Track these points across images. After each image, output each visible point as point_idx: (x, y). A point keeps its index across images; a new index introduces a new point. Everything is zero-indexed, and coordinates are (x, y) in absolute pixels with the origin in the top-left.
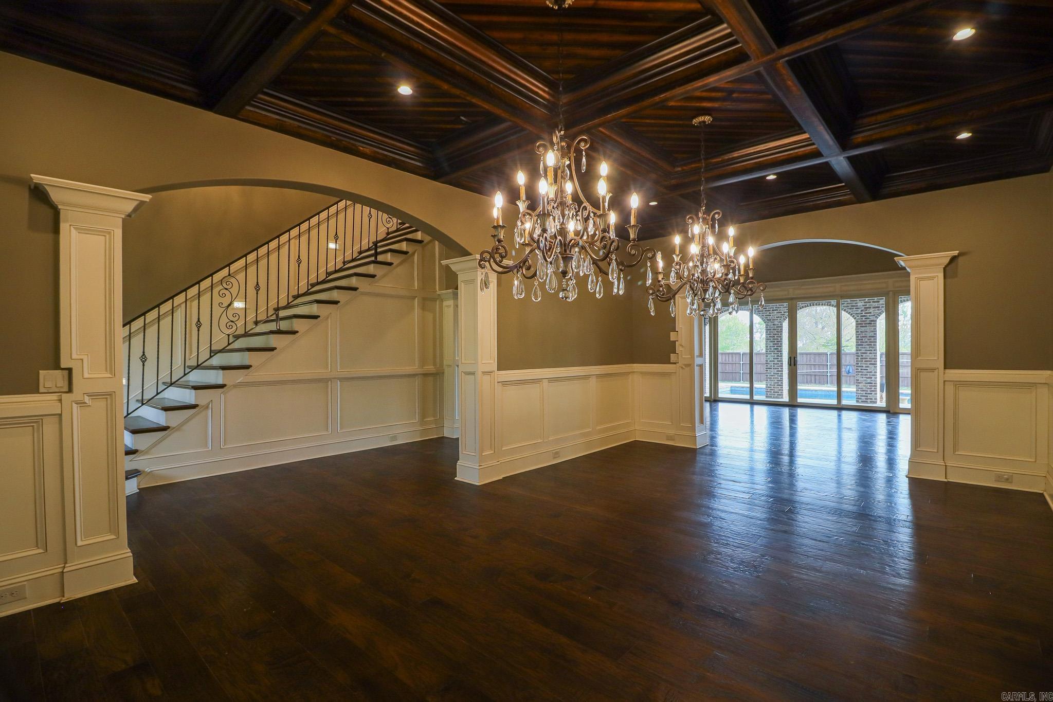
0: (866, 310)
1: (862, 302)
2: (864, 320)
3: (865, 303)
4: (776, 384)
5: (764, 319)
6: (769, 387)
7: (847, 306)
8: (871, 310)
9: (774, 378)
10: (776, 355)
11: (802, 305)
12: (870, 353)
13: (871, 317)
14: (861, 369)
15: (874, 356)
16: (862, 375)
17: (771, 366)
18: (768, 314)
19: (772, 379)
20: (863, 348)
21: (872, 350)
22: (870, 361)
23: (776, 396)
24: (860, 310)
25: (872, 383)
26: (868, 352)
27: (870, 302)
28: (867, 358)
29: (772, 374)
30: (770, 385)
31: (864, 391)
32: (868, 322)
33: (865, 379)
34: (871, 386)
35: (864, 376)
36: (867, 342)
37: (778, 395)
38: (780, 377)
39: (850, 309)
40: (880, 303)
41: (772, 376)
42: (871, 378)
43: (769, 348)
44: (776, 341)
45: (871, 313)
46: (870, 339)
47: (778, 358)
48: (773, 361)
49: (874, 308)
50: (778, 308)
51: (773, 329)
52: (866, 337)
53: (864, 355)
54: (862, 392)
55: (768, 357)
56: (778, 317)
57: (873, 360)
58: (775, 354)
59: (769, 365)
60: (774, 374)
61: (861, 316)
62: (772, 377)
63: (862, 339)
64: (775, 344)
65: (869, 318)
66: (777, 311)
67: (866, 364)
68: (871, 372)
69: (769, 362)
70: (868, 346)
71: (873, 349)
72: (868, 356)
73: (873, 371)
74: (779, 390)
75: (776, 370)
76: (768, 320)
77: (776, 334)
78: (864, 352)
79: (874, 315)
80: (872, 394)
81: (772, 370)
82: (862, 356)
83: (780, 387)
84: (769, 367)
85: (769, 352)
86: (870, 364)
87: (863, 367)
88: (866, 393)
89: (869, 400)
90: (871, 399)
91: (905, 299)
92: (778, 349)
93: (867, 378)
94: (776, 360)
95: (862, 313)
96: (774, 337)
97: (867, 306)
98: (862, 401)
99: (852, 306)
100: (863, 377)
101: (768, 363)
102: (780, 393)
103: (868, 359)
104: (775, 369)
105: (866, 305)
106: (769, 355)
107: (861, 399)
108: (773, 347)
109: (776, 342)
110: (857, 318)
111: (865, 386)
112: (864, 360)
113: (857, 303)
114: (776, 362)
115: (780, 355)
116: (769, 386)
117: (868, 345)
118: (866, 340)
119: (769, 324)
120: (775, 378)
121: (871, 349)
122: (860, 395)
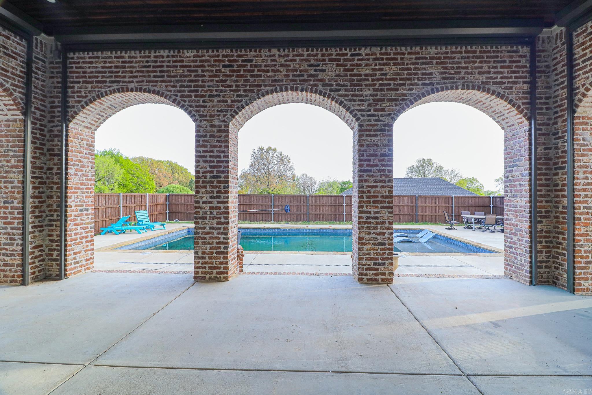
0: (377, 105)
1: (371, 88)
2: (373, 122)
3: (374, 90)
4: (215, 251)
5: (194, 113)
6: (200, 258)
7: (347, 96)
8: (385, 105)
9: (210, 238)
10: (215, 190)
11: (267, 88)
12: (383, 187)
13: (383, 119)
14: (368, 218)
15: (389, 191)
16: (368, 228)
17: (206, 213)
18: (201, 103)
19: (207, 241)
20: (370, 176)
21: (385, 181)
22: (381, 202)
23: (214, 275)
24: (366, 104)
25: (384, 244)
26: (379, 184)
27: (382, 90)
28: (377, 196)
29: (208, 230)
30: (203, 253)
31: (371, 259)
32: (379, 127)
33: (373, 236)
34: (384, 249)
35: (372, 231)
36: (376, 165)
37: (217, 273)
38: (222, 237)
39: (350, 101)
40: (399, 92)
41: (208, 233)
42: (384, 234)
43: (201, 175)
44: (215, 160)
45: (383, 110)
46: (383, 160)
47: (219, 197)
48: (210, 202)
49: (389, 100)
50: (221, 91)
51: (211, 136)
52: (376, 155)
53: (372, 190)
54: (368, 262)
55: (200, 195)
56: (221, 111)
57: (387, 200)
58: (213, 187)
59: (201, 211)
60: (211, 228)
61: (369, 116)
62: (207, 236)
63: (369, 160)
64: (215, 167)
65: (381, 121)
66: (218, 99)
67: (376, 207)
68: (384, 223)
69: (201, 205)
70: (379, 174)
71: (387, 179)
72: (379, 192)
73: (387, 221)
74: (221, 263)
75: (216, 221)
76: (200, 115)
77: (215, 146)
78: (372, 184)
79: (390, 114)
80: (384, 264)
81: (207, 221)
82: (369, 192)
83: (222, 256)
84: (201, 215)
85: (201, 184)
86: (382, 207)
87: (370, 213)
88: (375, 264)
89: (380, 277)
90: (384, 274)
91: (439, 86)
92: (220, 177)
93: (377, 234)
94: (215, 200)
95: (370, 110)
96: (212, 152)
97: (378, 97)
98: (368, 280)
99: (353, 95)
100: (370, 233)
101: (199, 207)
102: (222, 270)
103: (379, 199)
104: (213, 218)
105: (377, 95)
106: (202, 190)
107: (366, 275)
108: (211, 172)
109: (215, 164)
110: (362, 118)
111: (373, 250)
112: (372, 200)
113: (361, 90)
114: (215, 205)
115: (222, 189)
116: (200, 255)
117: (379, 171)
118: (376, 161)
119: (203, 124)
120: (214, 238)
121: (384, 178)
122: (365, 267)
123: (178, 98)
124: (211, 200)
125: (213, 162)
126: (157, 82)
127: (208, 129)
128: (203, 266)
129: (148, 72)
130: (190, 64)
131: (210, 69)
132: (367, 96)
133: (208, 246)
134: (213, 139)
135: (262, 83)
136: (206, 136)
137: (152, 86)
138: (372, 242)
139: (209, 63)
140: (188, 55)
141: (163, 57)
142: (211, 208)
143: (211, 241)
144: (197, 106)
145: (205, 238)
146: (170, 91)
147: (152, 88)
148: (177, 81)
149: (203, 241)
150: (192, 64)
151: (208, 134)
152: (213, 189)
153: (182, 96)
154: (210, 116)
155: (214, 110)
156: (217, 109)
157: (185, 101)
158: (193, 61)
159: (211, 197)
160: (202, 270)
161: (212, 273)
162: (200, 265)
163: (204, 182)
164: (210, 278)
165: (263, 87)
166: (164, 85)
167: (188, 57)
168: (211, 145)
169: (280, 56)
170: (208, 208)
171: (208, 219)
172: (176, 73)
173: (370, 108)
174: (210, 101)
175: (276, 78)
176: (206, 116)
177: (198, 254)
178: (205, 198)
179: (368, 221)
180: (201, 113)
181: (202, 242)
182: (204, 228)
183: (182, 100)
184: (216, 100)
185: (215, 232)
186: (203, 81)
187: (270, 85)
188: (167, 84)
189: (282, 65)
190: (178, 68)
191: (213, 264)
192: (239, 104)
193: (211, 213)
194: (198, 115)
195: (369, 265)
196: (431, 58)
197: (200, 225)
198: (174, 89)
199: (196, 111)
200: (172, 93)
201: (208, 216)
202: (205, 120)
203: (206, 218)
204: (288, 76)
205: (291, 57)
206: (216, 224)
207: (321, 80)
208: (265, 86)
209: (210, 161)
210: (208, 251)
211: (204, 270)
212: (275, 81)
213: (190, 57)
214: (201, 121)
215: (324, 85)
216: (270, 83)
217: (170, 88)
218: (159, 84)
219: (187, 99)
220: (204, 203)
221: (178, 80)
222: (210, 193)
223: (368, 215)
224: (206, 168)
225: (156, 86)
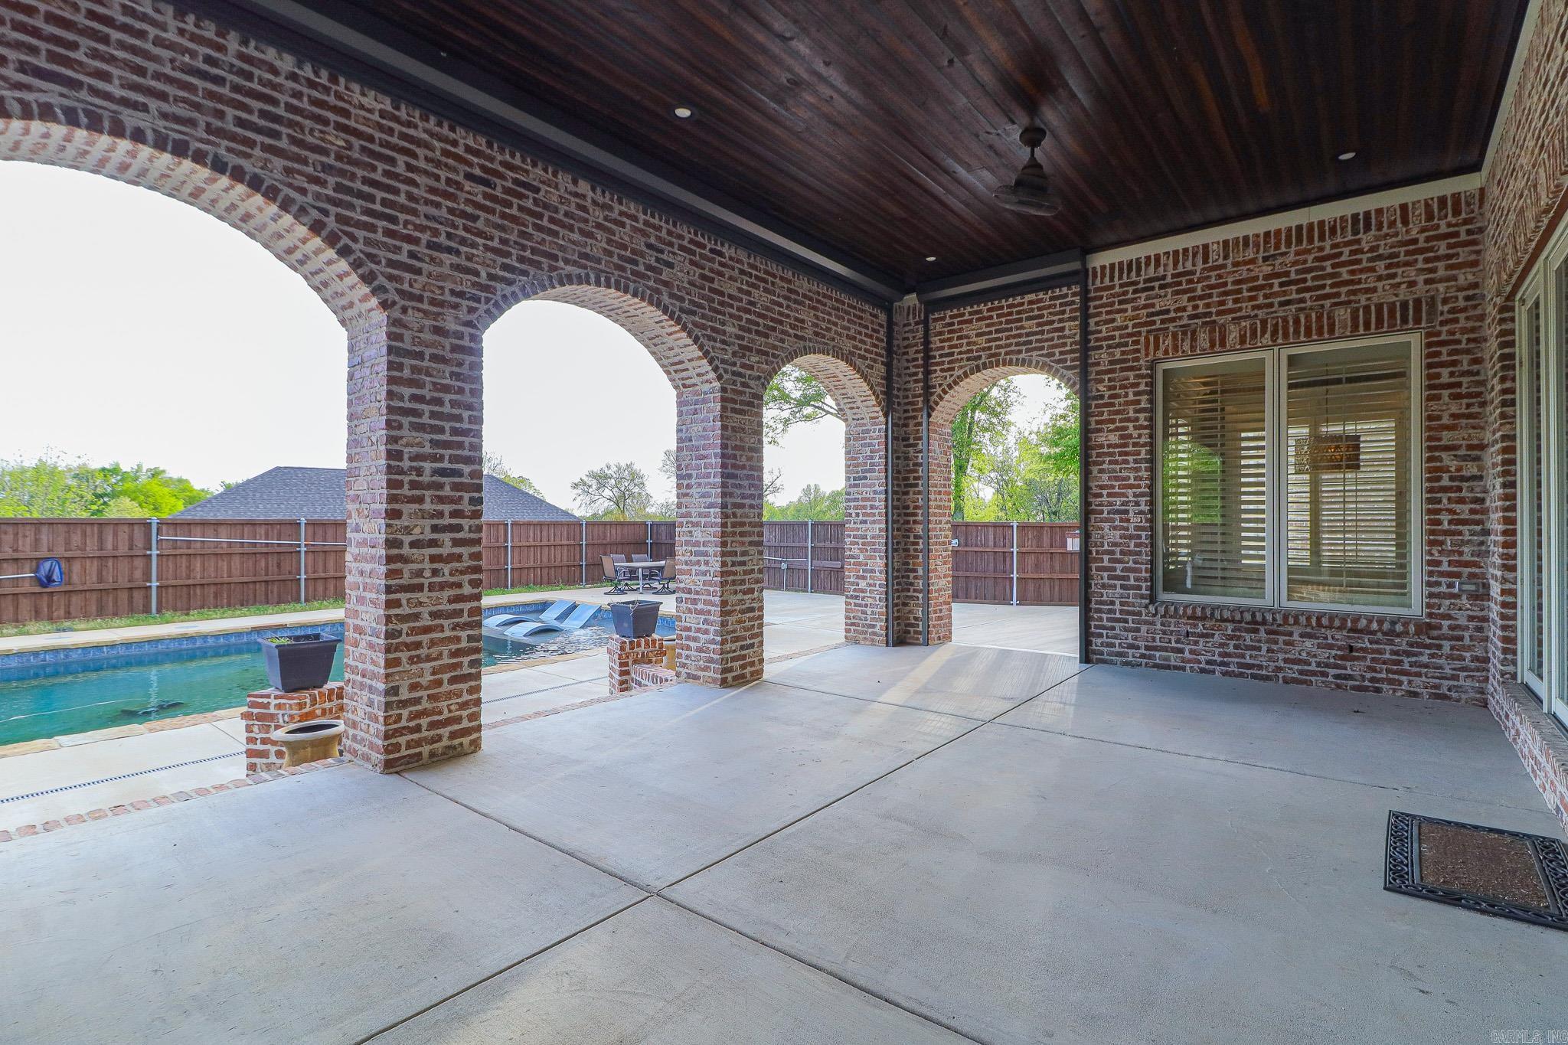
0: (743, 356)
1: (736, 322)
2: (739, 387)
3: (740, 328)
4: (446, 677)
5: (381, 280)
6: (404, 704)
7: (704, 327)
8: (753, 358)
9: (433, 643)
10: (447, 508)
12: (751, 506)
13: (752, 383)
14: (732, 564)
17: (419, 573)
18: (403, 257)
19: (423, 652)
20: (735, 486)
22: (749, 534)
23: (445, 742)
24: (730, 350)
26: (748, 502)
27: (750, 331)
28: (744, 524)
29: (426, 621)
30: (414, 687)
31: (737, 639)
32: (747, 398)
34: (752, 619)
35: (738, 588)
36: (744, 467)
37: (453, 735)
38: (464, 634)
39: (709, 338)
40: (770, 340)
41: (427, 630)
43: (406, 464)
44: (447, 425)
45: (752, 367)
47: (458, 528)
48: (433, 543)
49: (758, 352)
50: (463, 241)
51: (434, 358)
52: (743, 448)
53: (739, 512)
54: (734, 646)
55: (405, 521)
56: (461, 295)
57: (756, 530)
58: (441, 500)
59: (407, 569)
60: (434, 615)
61: (733, 373)
62: (425, 638)
64: (446, 445)
65: (748, 386)
66: (455, 259)
67: (743, 544)
69: (406, 550)
70: (746, 483)
74: (463, 706)
75: (448, 593)
76: (401, 293)
77: (446, 389)
78: (739, 500)
79: (759, 378)
80: (752, 646)
81: (423, 596)
82: (734, 515)
83: (464, 686)
84: (406, 579)
85: (406, 491)
88: (742, 648)
89: (748, 670)
90: (752, 664)
92: (460, 474)
93: (744, 592)
94: (446, 537)
95: (735, 364)
96: (439, 402)
97: (745, 343)
98: (734, 679)
100: (735, 592)
101: (401, 558)
102: (465, 724)
103: (747, 528)
104: (442, 586)
105: (743, 338)
106: (407, 508)
107: (730, 670)
108: (435, 458)
109: (446, 437)
110: (726, 376)
111: (739, 622)
112: (738, 530)
113: (723, 323)
114: (447, 550)
115: (465, 506)
116: (405, 694)
117: (747, 477)
118: (744, 460)
119: (411, 318)
120: (443, 640)
122: (729, 655)
123: (331, 223)
124: (435, 536)
125: (442, 430)
126: (251, 144)
127: (427, 336)
128: (412, 724)
129: (211, 95)
130: (370, 131)
131: (430, 168)
132: (730, 337)
133: (427, 666)
134: (441, 366)
135: (560, 254)
136: (420, 356)
137: (229, 150)
138: (738, 608)
139: (430, 154)
140: (365, 101)
141: (275, 71)
142: (433, 559)
143: (434, 651)
144: (391, 263)
145: (418, 645)
146: (303, 191)
147: (233, 160)
148: (327, 168)
149: (413, 653)
150: (377, 135)
151: (428, 352)
152: (440, 507)
153: (341, 219)
154: (433, 302)
155: (441, 288)
156: (453, 286)
157: (354, 239)
158: (381, 128)
159: (435, 529)
160: (410, 737)
161: (440, 738)
162: (403, 723)
163: (414, 485)
164: (432, 754)
165: (561, 264)
166: (278, 163)
167: (362, 107)
168: (434, 384)
169: (594, 202)
170: (427, 559)
171: (426, 589)
172: (323, 140)
173: (735, 359)
174: (432, 259)
175: (588, 250)
176: (420, 299)
177: (396, 694)
178: (417, 531)
179: (734, 569)
180: (406, 287)
181: (411, 658)
182: (416, 616)
183: (346, 233)
184: (448, 262)
185: (446, 623)
186: (411, 197)
187: (575, 263)
188: (290, 164)
189: (599, 226)
190: (330, 129)
191: (440, 713)
192: (508, 290)
193: (435, 572)
194: (396, 290)
195: (735, 651)
196: (804, 296)
197: (405, 610)
198: (317, 188)
199: (391, 278)
200: (310, 199)
201: (426, 582)
202: (419, 310)
203: (419, 588)
204: (610, 254)
205: (615, 215)
206: (450, 602)
207: (666, 284)
208: (567, 261)
209: (431, 426)
210: (428, 678)
211: (416, 736)
212: (586, 256)
213: (370, 111)
214: (404, 310)
215: (672, 296)
216: (576, 257)
217: (300, 181)
218: (257, 152)
219: (360, 234)
220: (414, 544)
221: (331, 167)
222: (432, 517)
223: (734, 559)
224: (420, 445)
225: (248, 156)
